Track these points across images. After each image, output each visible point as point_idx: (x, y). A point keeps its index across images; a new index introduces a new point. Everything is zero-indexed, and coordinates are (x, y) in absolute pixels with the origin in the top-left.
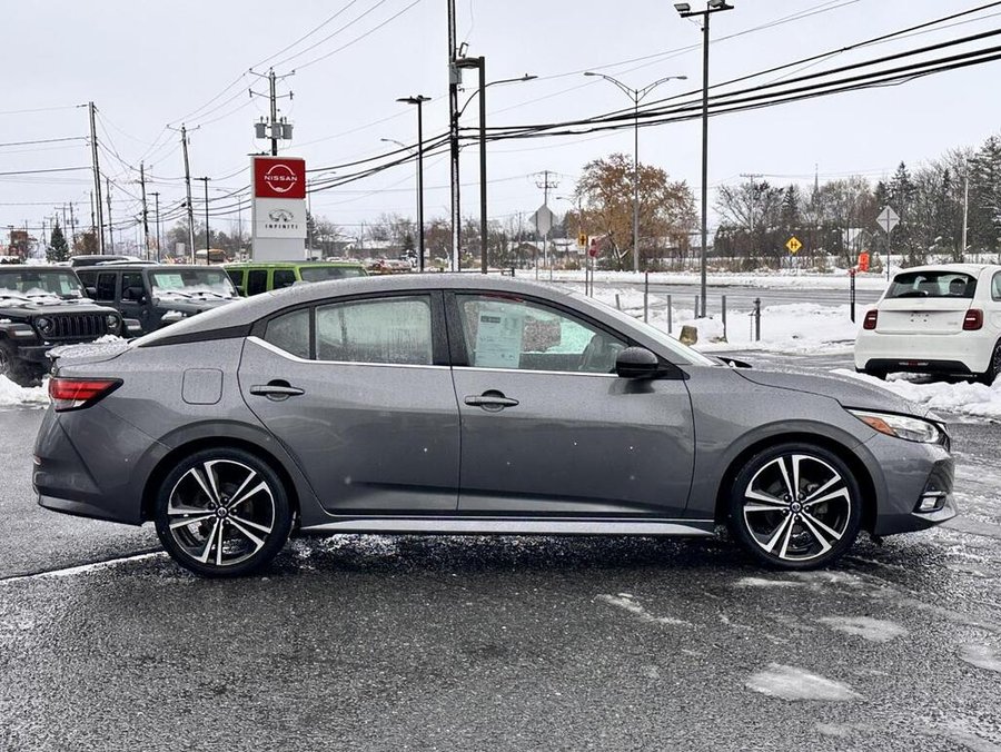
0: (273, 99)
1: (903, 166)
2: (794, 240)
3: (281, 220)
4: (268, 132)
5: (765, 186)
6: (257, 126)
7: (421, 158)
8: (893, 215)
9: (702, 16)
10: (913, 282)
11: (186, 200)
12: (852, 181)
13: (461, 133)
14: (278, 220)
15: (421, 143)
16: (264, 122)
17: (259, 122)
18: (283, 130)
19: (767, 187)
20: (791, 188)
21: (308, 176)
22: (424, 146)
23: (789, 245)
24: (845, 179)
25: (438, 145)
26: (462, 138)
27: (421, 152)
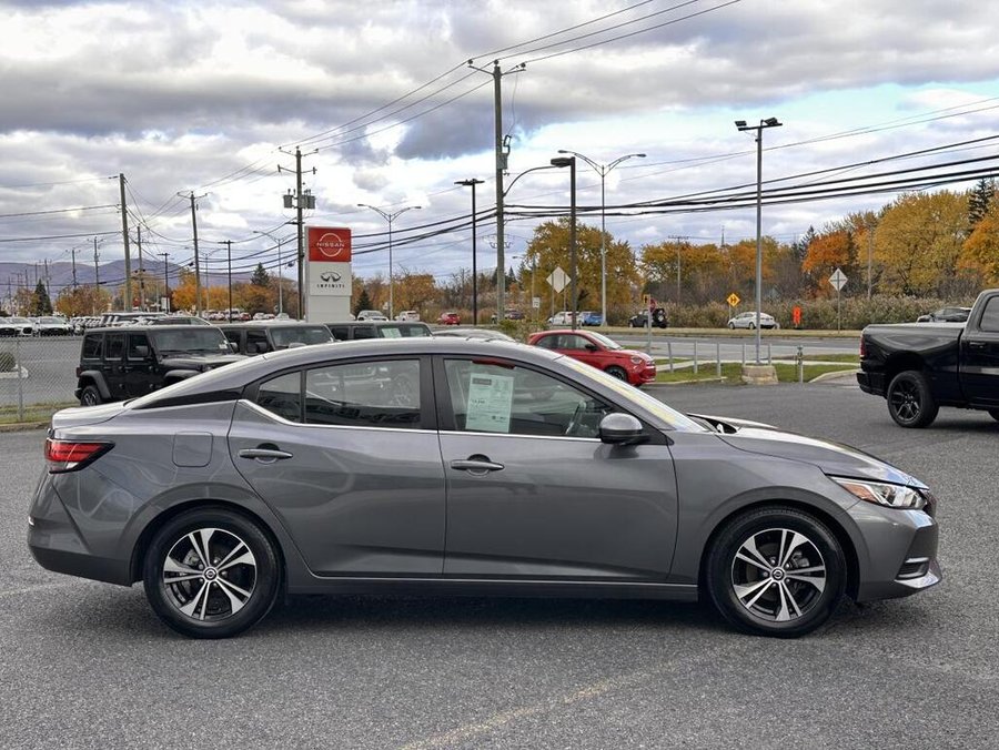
0: (299, 173)
3: (331, 280)
4: (295, 203)
6: (285, 197)
7: (474, 227)
8: (842, 276)
9: (756, 131)
11: (194, 260)
13: (506, 209)
14: (327, 280)
15: (474, 214)
16: (292, 193)
17: (287, 194)
18: (308, 201)
21: (354, 242)
22: (477, 217)
25: (489, 217)
26: (508, 213)
27: (474, 221)
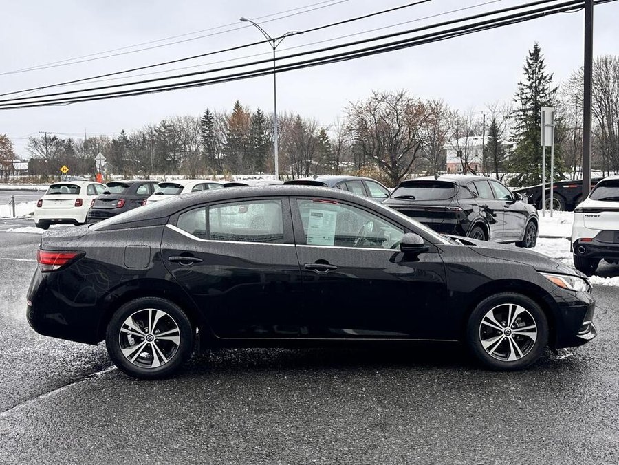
1: (123, 132)
2: (64, 167)
5: (55, 138)
10: (59, 188)
12: (101, 138)
19: (56, 139)
20: (70, 140)
23: (62, 169)
24: (98, 136)
